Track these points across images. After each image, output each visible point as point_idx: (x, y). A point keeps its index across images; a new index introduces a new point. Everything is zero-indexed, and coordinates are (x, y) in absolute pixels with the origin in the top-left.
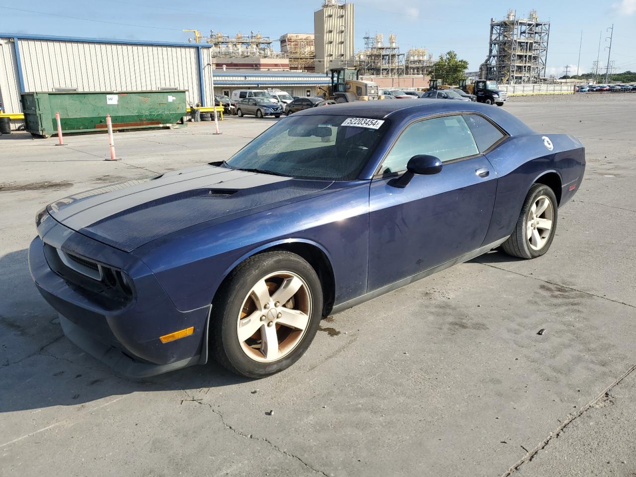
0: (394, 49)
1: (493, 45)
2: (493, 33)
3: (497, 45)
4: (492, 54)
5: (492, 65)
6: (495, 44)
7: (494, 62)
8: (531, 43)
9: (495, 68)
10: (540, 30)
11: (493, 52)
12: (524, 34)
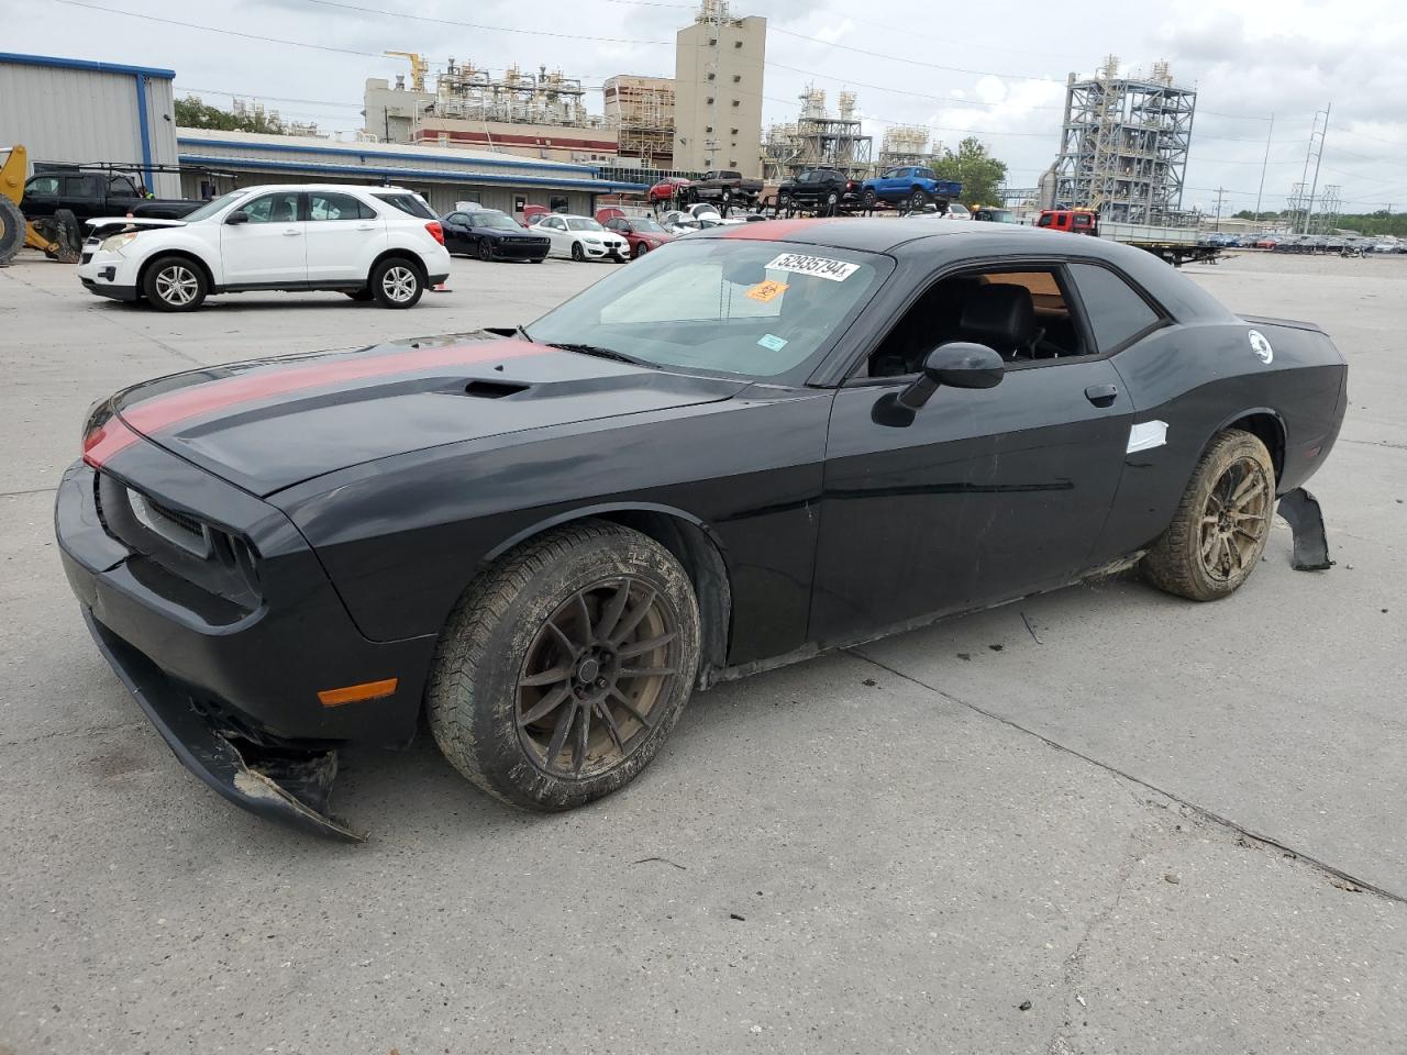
0: (851, 124)
1: (1070, 132)
2: (1073, 105)
3: (1078, 132)
4: (1068, 151)
5: (1067, 175)
6: (1074, 130)
7: (1070, 170)
8: (1152, 132)
9: (1072, 183)
10: (1175, 104)
11: (1070, 146)
12: (1138, 113)
